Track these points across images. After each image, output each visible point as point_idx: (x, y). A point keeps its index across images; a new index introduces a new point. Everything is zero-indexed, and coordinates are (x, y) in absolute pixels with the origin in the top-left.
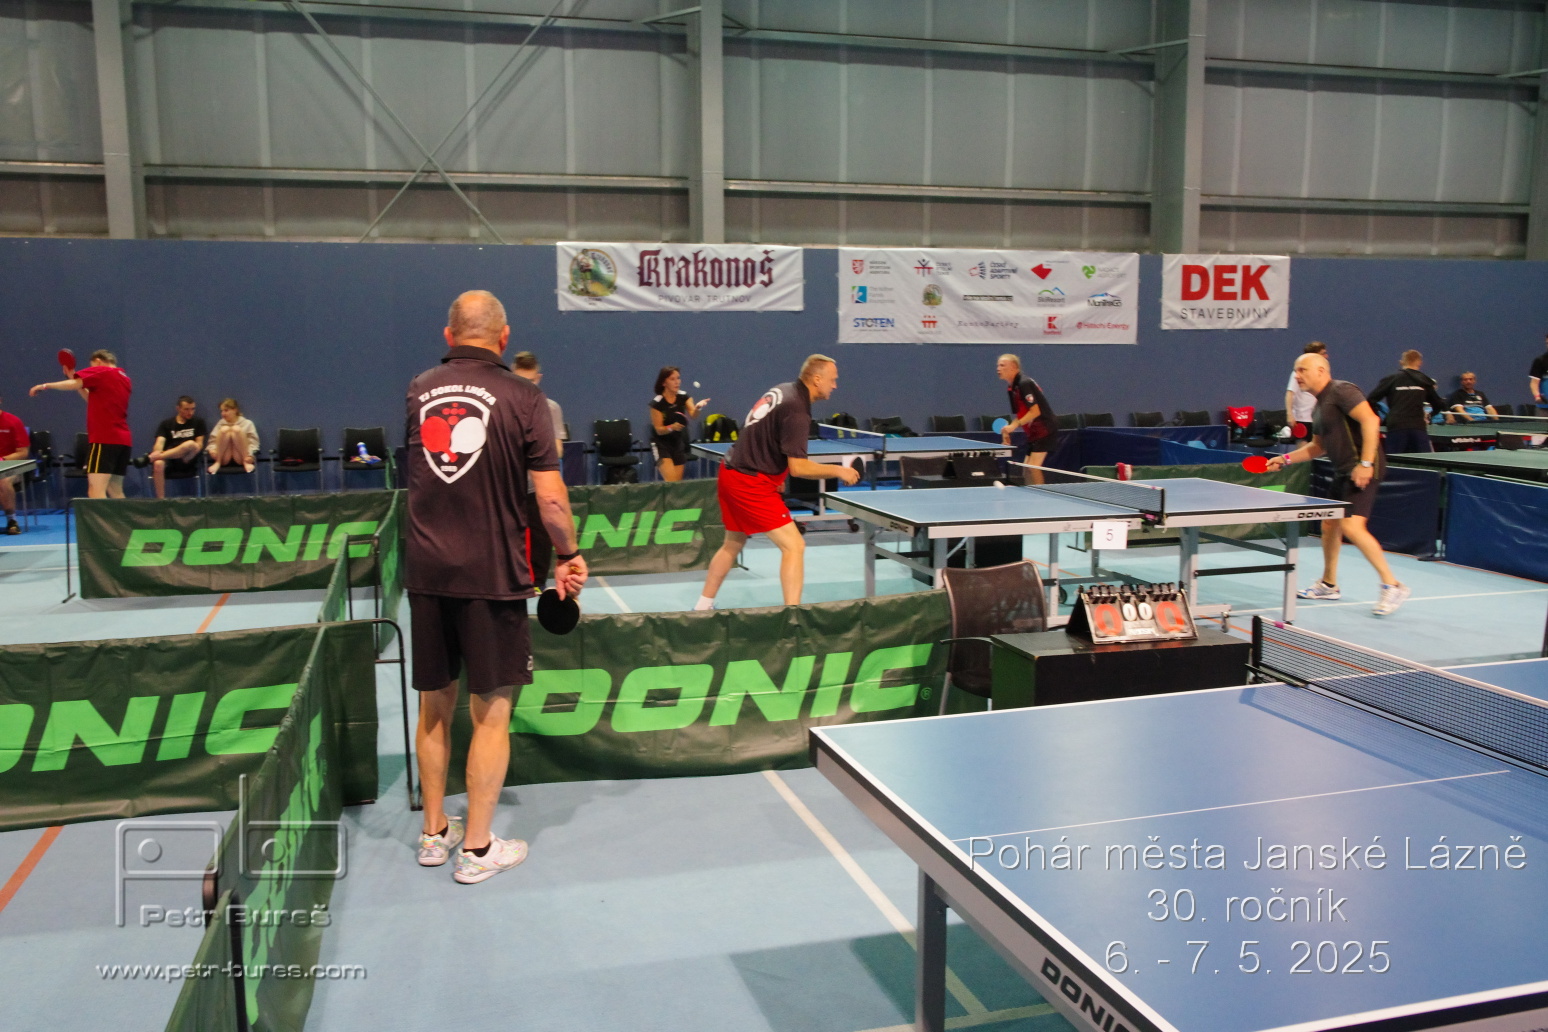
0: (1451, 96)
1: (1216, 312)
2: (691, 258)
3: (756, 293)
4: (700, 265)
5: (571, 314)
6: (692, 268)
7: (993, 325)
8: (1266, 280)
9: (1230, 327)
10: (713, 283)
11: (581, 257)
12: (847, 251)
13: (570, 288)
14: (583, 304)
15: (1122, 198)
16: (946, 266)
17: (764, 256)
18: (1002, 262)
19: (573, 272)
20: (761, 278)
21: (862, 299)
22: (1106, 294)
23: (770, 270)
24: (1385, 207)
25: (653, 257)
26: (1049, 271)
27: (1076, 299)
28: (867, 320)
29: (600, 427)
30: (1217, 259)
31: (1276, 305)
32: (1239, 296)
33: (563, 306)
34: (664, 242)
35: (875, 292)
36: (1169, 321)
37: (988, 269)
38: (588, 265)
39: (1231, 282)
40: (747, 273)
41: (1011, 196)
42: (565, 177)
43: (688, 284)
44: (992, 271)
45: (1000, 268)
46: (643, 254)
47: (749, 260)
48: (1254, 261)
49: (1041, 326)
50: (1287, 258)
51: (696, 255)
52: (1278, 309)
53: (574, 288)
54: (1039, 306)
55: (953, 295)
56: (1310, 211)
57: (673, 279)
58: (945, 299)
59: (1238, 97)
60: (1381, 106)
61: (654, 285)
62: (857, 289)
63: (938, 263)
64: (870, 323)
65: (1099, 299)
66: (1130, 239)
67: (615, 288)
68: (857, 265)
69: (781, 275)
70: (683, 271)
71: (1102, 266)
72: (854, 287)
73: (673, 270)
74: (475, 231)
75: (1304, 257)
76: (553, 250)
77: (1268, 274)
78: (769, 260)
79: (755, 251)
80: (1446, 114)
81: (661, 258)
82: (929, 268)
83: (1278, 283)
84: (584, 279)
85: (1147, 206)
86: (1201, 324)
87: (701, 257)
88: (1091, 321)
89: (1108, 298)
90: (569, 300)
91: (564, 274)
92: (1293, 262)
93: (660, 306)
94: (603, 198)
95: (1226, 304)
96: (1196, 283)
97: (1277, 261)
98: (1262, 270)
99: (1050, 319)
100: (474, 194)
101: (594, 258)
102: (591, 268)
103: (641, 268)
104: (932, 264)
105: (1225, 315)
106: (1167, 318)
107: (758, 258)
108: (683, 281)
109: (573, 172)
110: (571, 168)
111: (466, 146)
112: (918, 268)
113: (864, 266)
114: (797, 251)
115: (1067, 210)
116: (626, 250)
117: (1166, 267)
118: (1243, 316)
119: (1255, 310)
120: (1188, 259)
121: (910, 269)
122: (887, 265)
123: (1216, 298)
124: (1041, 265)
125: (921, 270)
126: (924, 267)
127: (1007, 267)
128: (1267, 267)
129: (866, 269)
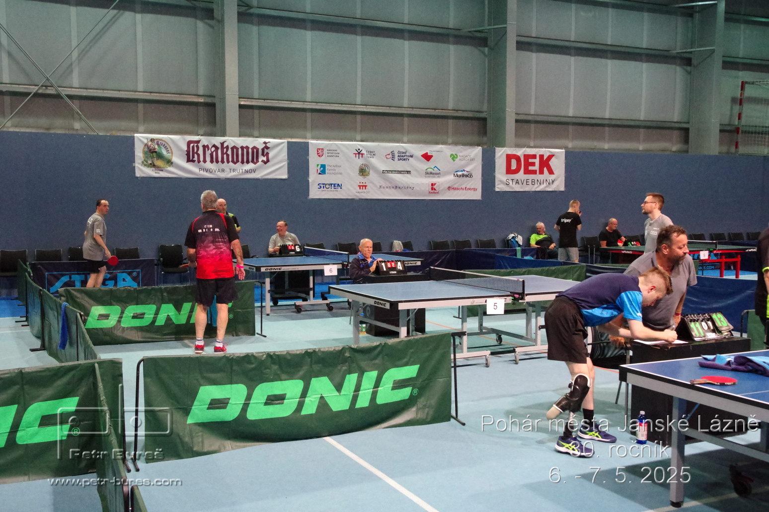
0: (647, 61)
1: (525, 181)
2: (219, 146)
3: (259, 168)
4: (225, 150)
5: (144, 179)
6: (219, 152)
7: (399, 188)
8: (553, 163)
9: (533, 190)
10: (233, 161)
11: (150, 143)
12: (314, 143)
13: (143, 162)
14: (151, 172)
15: (471, 115)
16: (372, 153)
17: (264, 145)
18: (404, 151)
19: (145, 153)
20: (261, 158)
21: (323, 172)
22: (464, 170)
23: (268, 154)
24: (613, 122)
25: (195, 145)
26: (431, 156)
27: (447, 173)
28: (326, 184)
29: (163, 250)
30: (525, 151)
31: (558, 177)
32: (538, 172)
33: (138, 174)
34: (202, 135)
35: (330, 168)
36: (499, 186)
37: (396, 155)
38: (155, 149)
39: (533, 164)
40: (253, 155)
41: (409, 112)
42: (137, 93)
43: (217, 162)
44: (399, 156)
45: (404, 155)
46: (189, 143)
47: (254, 148)
48: (546, 152)
49: (427, 189)
50: (564, 150)
51: (222, 144)
52: (559, 180)
53: (145, 163)
54: (426, 177)
55: (376, 170)
56: (575, 124)
57: (208, 159)
58: (371, 172)
59: (534, 59)
60: (611, 66)
61: (197, 161)
62: (320, 166)
63: (368, 152)
64: (327, 186)
65: (460, 173)
66: (476, 138)
67: (172, 163)
68: (320, 151)
69: (275, 156)
70: (214, 153)
71: (461, 154)
72: (318, 165)
73: (208, 153)
74: (77, 125)
75: (571, 150)
76: (132, 139)
77: (553, 159)
78: (267, 148)
79: (259, 143)
80: (644, 70)
81: (200, 145)
82: (362, 154)
83: (559, 164)
84: (152, 157)
85: (485, 119)
86: (517, 188)
87: (225, 146)
88: (455, 186)
89: (465, 173)
90: (142, 170)
91: (139, 154)
92: (566, 152)
93: (200, 175)
94: (161, 107)
95: (531, 177)
96: (514, 164)
97: (558, 152)
98: (550, 157)
99: (432, 185)
100: (77, 102)
101: (158, 144)
102: (156, 150)
103: (188, 151)
104: (364, 152)
105: (530, 183)
106: (498, 185)
107: (260, 147)
108: (214, 160)
109: (142, 90)
110: (141, 87)
111: (72, 71)
112: (356, 154)
113: (324, 152)
114: (283, 143)
115: (439, 120)
116: (178, 141)
117: (497, 155)
118: (540, 184)
119: (547, 180)
120: (509, 151)
121: (351, 154)
122: (338, 152)
123: (525, 173)
124: (427, 153)
125: (357, 155)
126: (359, 153)
127: (407, 154)
128: (553, 156)
129: (325, 154)
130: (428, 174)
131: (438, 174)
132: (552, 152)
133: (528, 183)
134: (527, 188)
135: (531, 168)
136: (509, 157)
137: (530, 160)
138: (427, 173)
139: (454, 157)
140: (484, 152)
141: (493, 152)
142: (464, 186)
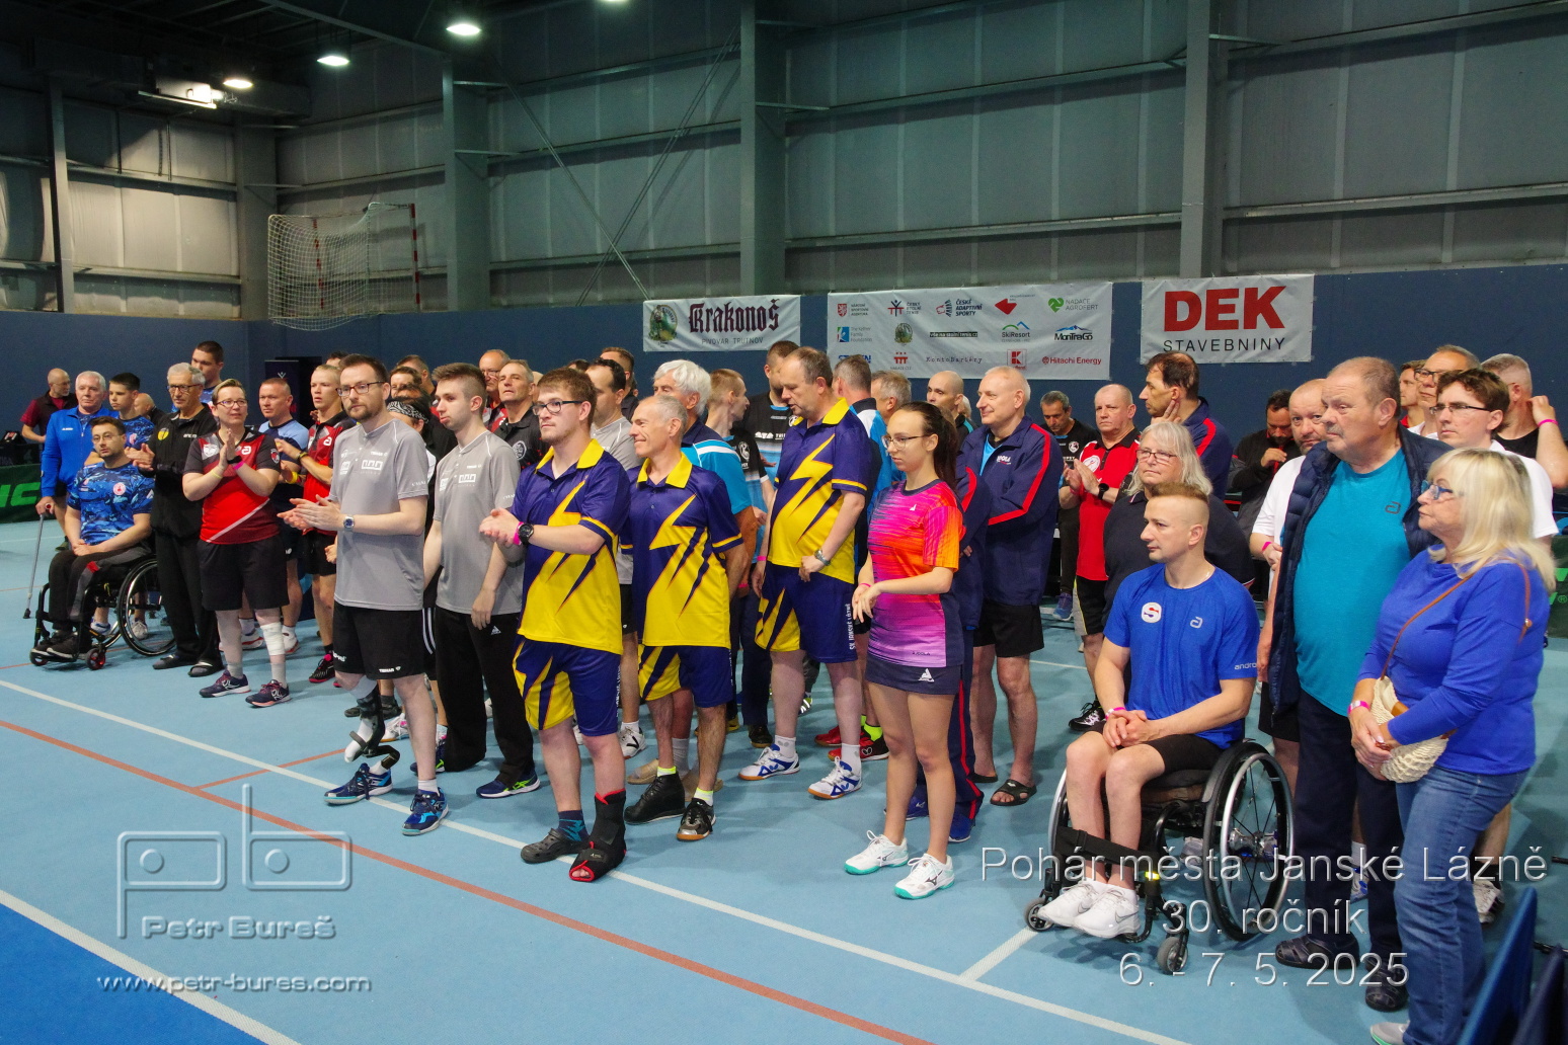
1: (1209, 344)
2: (723, 308)
3: (766, 335)
4: (729, 314)
5: (651, 355)
6: (724, 316)
7: (957, 360)
9: (1228, 361)
10: (738, 328)
11: (655, 311)
12: (834, 297)
13: (650, 335)
14: (657, 347)
16: (916, 306)
17: (772, 304)
18: (967, 299)
19: (652, 323)
20: (769, 322)
22: (1075, 327)
23: (777, 315)
25: (699, 309)
26: (1014, 305)
27: (1042, 334)
30: (1211, 282)
31: (1295, 333)
32: (1241, 324)
33: (646, 349)
34: (706, 297)
35: (855, 332)
37: (954, 307)
38: (660, 318)
39: (1231, 309)
40: (760, 319)
43: (721, 330)
44: (958, 308)
45: (966, 305)
46: (692, 307)
47: (761, 308)
48: (1262, 282)
50: (1312, 277)
51: (727, 306)
52: (1296, 338)
53: (652, 335)
55: (921, 333)
57: (712, 327)
61: (700, 330)
62: (841, 330)
63: (909, 304)
65: (1066, 333)
67: (676, 334)
68: (841, 308)
69: (784, 319)
70: (718, 319)
71: (1070, 298)
72: (839, 329)
73: (712, 318)
75: (1333, 274)
76: (640, 307)
77: (1281, 296)
78: (775, 307)
79: (765, 301)
81: (704, 309)
82: (901, 308)
83: (1296, 305)
84: (658, 328)
87: (730, 307)
88: (1058, 356)
89: (1077, 332)
90: (651, 345)
91: (647, 324)
92: (1316, 278)
93: (704, 348)
95: (1222, 335)
96: (1183, 311)
97: (1295, 281)
98: (1273, 292)
99: (1014, 354)
101: (664, 312)
102: (662, 319)
103: (691, 318)
104: (901, 305)
105: (1222, 347)
106: (1145, 352)
107: (767, 307)
108: (718, 327)
112: (892, 309)
113: (847, 309)
114: (793, 300)
116: (682, 305)
117: (1146, 294)
118: (1247, 349)
119: (1263, 340)
120: (1173, 285)
121: (884, 309)
122: (866, 307)
123: (1208, 327)
124: (1006, 300)
125: (894, 310)
126: (896, 307)
127: (972, 304)
128: (1282, 288)
129: (849, 312)
130: (1008, 336)
131: (1026, 336)
132: (1276, 281)
133: (1215, 348)
134: (1214, 358)
135: (1222, 317)
136: (1172, 299)
137: (1222, 302)
138: (1005, 335)
140: (1117, 289)
141: (1137, 290)
142: (1075, 356)
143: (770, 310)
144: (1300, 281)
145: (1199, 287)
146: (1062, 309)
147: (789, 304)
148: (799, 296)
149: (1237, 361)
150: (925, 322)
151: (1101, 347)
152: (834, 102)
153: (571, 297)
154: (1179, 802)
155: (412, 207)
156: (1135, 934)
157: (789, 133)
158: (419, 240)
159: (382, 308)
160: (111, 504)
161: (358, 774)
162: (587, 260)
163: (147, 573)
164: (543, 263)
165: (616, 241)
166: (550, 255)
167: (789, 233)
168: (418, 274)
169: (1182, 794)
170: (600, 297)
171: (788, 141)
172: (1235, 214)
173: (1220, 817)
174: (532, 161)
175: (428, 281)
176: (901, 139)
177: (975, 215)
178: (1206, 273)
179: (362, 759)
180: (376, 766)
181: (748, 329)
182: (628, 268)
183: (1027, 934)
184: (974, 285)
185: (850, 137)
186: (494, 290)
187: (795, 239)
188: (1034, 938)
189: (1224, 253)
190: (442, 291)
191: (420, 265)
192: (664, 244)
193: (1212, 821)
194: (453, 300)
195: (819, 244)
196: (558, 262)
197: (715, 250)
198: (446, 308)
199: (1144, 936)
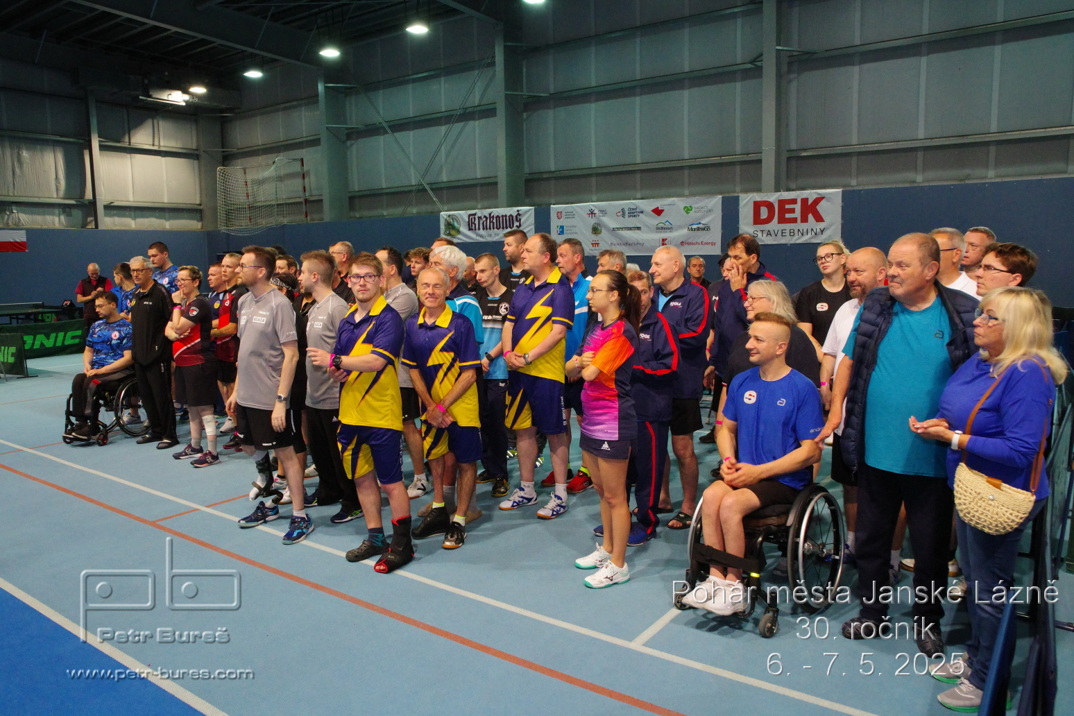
1: (780, 233)
2: (488, 216)
4: (492, 219)
6: (488, 221)
7: (630, 245)
9: (792, 242)
10: (497, 228)
11: (449, 219)
12: (554, 208)
16: (603, 212)
17: (517, 213)
18: (635, 207)
19: (445, 226)
20: (517, 224)
21: (562, 231)
22: (700, 223)
23: (520, 220)
25: (473, 217)
26: (663, 210)
27: (680, 227)
30: (781, 195)
31: (831, 225)
32: (799, 220)
34: (477, 209)
35: (568, 227)
37: (627, 212)
38: (451, 222)
39: (793, 211)
40: (509, 223)
43: (487, 229)
44: (629, 213)
45: (634, 211)
46: (470, 215)
47: (511, 215)
48: (811, 194)
50: (841, 190)
51: (490, 214)
52: (833, 227)
53: (446, 233)
54: (656, 232)
55: (607, 228)
57: (481, 227)
61: (474, 230)
62: (559, 227)
65: (694, 227)
67: (460, 232)
68: (559, 214)
69: (524, 222)
70: (485, 222)
71: (696, 206)
72: (557, 226)
73: (481, 222)
75: (853, 189)
76: (438, 216)
77: (823, 203)
78: (519, 215)
79: (512, 211)
81: (476, 217)
82: (595, 214)
83: (832, 209)
84: (450, 229)
86: (769, 240)
87: (492, 215)
88: (689, 241)
89: (701, 226)
91: (442, 227)
92: (844, 193)
93: (476, 240)
96: (764, 213)
97: (831, 193)
98: (818, 200)
99: (663, 240)
101: (453, 219)
103: (469, 222)
104: (595, 212)
105: (788, 234)
108: (485, 227)
112: (589, 214)
113: (562, 215)
114: (530, 210)
116: (464, 215)
117: (742, 203)
118: (802, 235)
119: (812, 230)
120: (758, 197)
121: (585, 215)
122: (574, 213)
123: (779, 222)
124: (658, 208)
125: (591, 215)
126: (592, 213)
127: (638, 210)
128: (822, 198)
129: (564, 216)
130: (660, 229)
131: (670, 229)
132: (819, 194)
133: (784, 234)
134: (783, 241)
135: (787, 216)
136: (757, 205)
137: (787, 207)
138: (658, 228)
139: (687, 210)
140: (724, 201)
141: (736, 200)
142: (700, 241)
143: (516, 217)
144: (834, 194)
145: (773, 198)
146: (691, 213)
147: (527, 213)
148: (533, 208)
149: (797, 242)
150: (609, 222)
151: (716, 235)
152: (552, 92)
153: (397, 211)
154: (771, 526)
155: (302, 160)
156: (744, 612)
157: (525, 111)
158: (307, 180)
159: (285, 221)
160: (110, 344)
161: (258, 508)
162: (406, 189)
163: (132, 385)
164: (382, 191)
165: (424, 176)
166: (384, 186)
167: (527, 170)
168: (306, 201)
169: (773, 521)
170: (414, 211)
171: (525, 115)
172: (793, 154)
173: (798, 536)
174: (373, 130)
175: (312, 204)
176: (593, 112)
177: (637, 157)
178: (777, 190)
179: (260, 499)
180: (269, 502)
181: (503, 228)
182: (431, 192)
183: (675, 612)
184: (639, 199)
185: (562, 112)
186: (352, 207)
187: (530, 174)
188: (680, 614)
189: (788, 177)
190: (321, 211)
191: (307, 194)
192: (453, 178)
193: (793, 539)
194: (328, 215)
195: (545, 176)
196: (388, 191)
197: (482, 181)
198: (323, 219)
199: (750, 613)
